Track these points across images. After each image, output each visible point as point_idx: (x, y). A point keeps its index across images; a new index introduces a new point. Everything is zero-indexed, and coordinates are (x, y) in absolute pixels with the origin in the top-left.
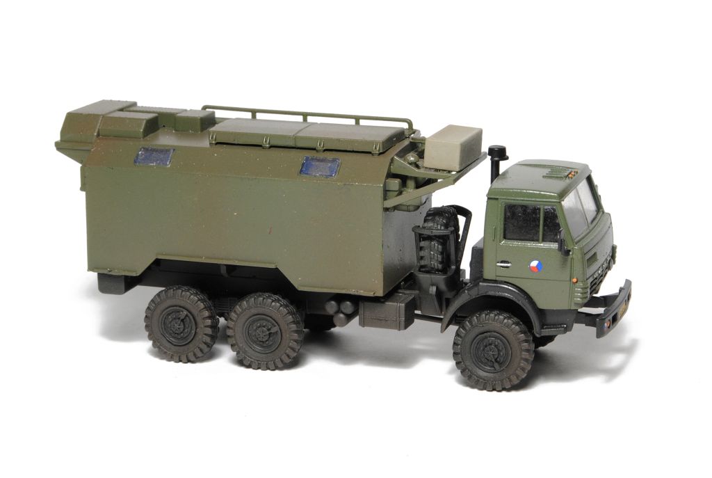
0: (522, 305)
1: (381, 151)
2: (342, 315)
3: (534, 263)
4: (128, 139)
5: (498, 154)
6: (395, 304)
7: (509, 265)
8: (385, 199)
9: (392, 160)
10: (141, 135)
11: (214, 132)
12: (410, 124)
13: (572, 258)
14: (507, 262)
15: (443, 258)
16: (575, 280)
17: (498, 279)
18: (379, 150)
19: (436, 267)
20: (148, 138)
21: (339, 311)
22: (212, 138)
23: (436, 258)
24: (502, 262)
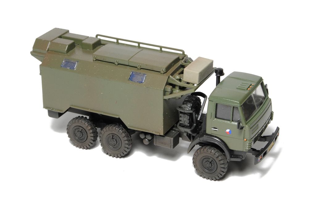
0: (222, 147)
1: (165, 72)
2: (147, 140)
3: (228, 131)
4: (60, 53)
5: (220, 72)
6: (169, 138)
7: (217, 130)
8: (164, 95)
9: (169, 77)
10: (66, 52)
11: (95, 55)
12: (183, 52)
13: (244, 130)
14: (216, 128)
15: (189, 122)
16: (245, 140)
17: (212, 134)
18: (164, 72)
19: (187, 125)
20: (68, 54)
21: (145, 138)
22: (94, 57)
23: (186, 121)
24: (214, 128)
